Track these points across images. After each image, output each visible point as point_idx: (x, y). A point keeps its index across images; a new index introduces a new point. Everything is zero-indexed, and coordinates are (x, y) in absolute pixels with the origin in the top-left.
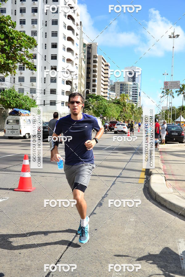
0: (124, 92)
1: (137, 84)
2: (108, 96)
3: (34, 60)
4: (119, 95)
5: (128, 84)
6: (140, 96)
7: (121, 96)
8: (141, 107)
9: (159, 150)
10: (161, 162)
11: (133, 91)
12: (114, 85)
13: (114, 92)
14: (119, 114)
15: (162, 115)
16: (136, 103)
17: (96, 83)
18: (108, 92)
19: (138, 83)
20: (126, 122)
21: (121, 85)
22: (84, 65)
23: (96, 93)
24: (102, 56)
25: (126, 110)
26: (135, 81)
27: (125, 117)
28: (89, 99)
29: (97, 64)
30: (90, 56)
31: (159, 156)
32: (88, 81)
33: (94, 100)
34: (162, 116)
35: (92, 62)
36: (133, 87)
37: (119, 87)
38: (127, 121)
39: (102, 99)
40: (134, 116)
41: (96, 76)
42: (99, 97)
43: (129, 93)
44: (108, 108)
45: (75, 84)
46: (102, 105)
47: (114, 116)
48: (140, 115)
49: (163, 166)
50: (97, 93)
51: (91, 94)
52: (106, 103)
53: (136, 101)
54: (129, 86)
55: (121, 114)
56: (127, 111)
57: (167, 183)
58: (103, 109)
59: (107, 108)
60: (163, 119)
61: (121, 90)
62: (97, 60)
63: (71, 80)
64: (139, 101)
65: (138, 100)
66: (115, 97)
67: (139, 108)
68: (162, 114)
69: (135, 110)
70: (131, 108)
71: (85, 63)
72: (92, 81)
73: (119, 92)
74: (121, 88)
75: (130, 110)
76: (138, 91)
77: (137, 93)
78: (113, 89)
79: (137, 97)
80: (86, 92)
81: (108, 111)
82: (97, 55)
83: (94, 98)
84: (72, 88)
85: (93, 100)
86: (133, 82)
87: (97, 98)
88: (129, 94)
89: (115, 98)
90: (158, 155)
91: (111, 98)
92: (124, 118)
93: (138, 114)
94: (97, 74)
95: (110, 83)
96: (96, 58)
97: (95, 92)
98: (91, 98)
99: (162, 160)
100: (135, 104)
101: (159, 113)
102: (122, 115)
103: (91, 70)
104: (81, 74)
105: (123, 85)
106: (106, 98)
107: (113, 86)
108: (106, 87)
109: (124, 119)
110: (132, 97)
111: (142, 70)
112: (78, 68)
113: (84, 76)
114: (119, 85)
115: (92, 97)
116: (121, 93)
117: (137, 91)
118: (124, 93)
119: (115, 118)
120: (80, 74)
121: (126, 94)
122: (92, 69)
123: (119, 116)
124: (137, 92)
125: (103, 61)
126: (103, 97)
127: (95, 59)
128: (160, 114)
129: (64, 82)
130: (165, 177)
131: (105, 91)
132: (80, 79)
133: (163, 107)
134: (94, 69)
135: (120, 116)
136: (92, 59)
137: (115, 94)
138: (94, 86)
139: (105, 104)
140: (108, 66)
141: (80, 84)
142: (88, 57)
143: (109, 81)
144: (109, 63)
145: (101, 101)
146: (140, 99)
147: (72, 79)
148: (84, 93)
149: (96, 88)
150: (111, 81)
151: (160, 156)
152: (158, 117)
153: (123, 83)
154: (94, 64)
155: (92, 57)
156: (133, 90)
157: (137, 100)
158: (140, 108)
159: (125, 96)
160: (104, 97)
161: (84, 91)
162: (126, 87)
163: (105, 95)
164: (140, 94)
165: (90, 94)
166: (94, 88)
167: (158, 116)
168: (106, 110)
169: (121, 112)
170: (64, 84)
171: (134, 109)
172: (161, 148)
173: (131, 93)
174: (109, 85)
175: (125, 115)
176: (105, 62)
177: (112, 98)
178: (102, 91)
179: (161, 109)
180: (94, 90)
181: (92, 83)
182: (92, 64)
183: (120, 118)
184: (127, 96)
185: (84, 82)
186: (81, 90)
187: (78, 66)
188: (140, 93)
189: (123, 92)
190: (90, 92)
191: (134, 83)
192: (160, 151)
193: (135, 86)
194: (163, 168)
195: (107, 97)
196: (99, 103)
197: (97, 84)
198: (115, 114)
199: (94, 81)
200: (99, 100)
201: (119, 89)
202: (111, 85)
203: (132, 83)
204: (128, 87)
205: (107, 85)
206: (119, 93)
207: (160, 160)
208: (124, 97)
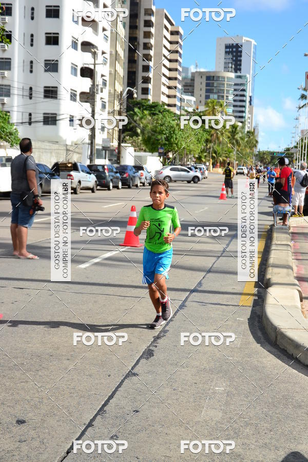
0: (216, 96)
1: (245, 76)
2: (178, 104)
3: (7, 18)
4: (203, 102)
5: (224, 78)
6: (250, 104)
7: (207, 104)
8: (254, 129)
9: (291, 230)
10: (293, 257)
11: (236, 93)
12: (193, 80)
13: (193, 95)
14: (202, 146)
15: (302, 149)
16: (242, 122)
17: (151, 75)
18: (178, 94)
19: (248, 76)
20: (219, 164)
21: (208, 78)
22: (122, 32)
23: (150, 97)
24: (165, 11)
25: (218, 138)
26: (240, 70)
27: (215, 153)
28: (133, 110)
29: (153, 30)
30: (137, 10)
31: (289, 243)
32: (131, 70)
33: (146, 112)
34: (302, 152)
35: (142, 24)
36: (235, 85)
37: (204, 84)
38: (220, 161)
39: (163, 111)
40: (238, 150)
41: (150, 57)
42: (156, 106)
43: (225, 97)
44: (176, 132)
45: (102, 76)
46: (164, 124)
47: (190, 151)
48: (251, 148)
49: (297, 266)
50: (153, 96)
51: (139, 99)
52: (173, 120)
53: (242, 117)
54: (226, 83)
55: (207, 145)
56: (221, 139)
57: (304, 307)
58: (165, 134)
59: (174, 131)
60: (304, 159)
61: (208, 91)
62: (153, 19)
63: (92, 67)
64: (249, 116)
65: (247, 115)
66: (194, 107)
67: (248, 132)
68: (302, 147)
69: (241, 138)
70: (230, 132)
71: (124, 27)
72: (140, 68)
73: (204, 96)
74: (207, 85)
75: (229, 137)
76: (248, 93)
77: (244, 98)
78: (190, 88)
79: (244, 107)
80: (127, 93)
81: (176, 139)
82: (154, 8)
83: (146, 109)
84: (93, 85)
85: (143, 112)
86: (236, 72)
87: (154, 109)
88: (225, 100)
89: (194, 110)
90: (287, 241)
91: (184, 109)
92: (214, 155)
93: (245, 146)
94: (152, 53)
95: (183, 75)
96: (150, 15)
97: (148, 94)
98: (139, 108)
99: (295, 253)
100: (240, 124)
101: (295, 144)
102: (210, 148)
103: (138, 43)
104: (116, 51)
105: (212, 78)
106: (172, 109)
107: (189, 81)
108: (172, 83)
109: (213, 158)
110: (234, 106)
111: (256, 44)
112: (109, 39)
113: (123, 58)
114: (204, 78)
115: (141, 105)
116: (207, 97)
117: (245, 93)
118: (214, 97)
119: (194, 154)
120: (114, 53)
121: (218, 99)
122: (142, 40)
123: (201, 152)
124: (244, 96)
125: (166, 22)
126: (166, 107)
127: (147, 18)
128: (296, 147)
129: (76, 70)
130: (299, 291)
131: (172, 92)
132: (113, 65)
133: (302, 131)
134: (146, 41)
135: (204, 150)
136: (143, 18)
137: (193, 99)
138: (146, 80)
139: (171, 122)
140: (178, 34)
141: (114, 75)
142: (133, 13)
143: (180, 69)
144: (180, 28)
145: (161, 116)
146: (251, 112)
147: (95, 64)
148: (121, 96)
149: (150, 86)
150: (186, 70)
151: (291, 243)
152: (292, 154)
153: (212, 75)
154: (147, 29)
155: (142, 12)
156: (235, 90)
157: (244, 114)
158: (251, 134)
159: (216, 105)
160: (169, 105)
161: (121, 92)
162: (220, 84)
163: (172, 101)
164: (251, 100)
165: (136, 98)
166: (145, 86)
167: (292, 151)
168: (172, 137)
169: (207, 141)
170: (76, 75)
171: (238, 137)
172: (295, 225)
173: (231, 98)
174: (180, 78)
175: (216, 147)
176: (171, 24)
177: (186, 108)
178: (163, 94)
179: (300, 135)
180: (145, 91)
181: (141, 74)
182: (142, 29)
183: (206, 156)
184: (221, 106)
185: (121, 70)
186: (115, 90)
187: (108, 33)
188: (250, 97)
189: (211, 96)
190: (135, 96)
191: (239, 74)
192: (292, 233)
193: (239, 81)
194: (298, 270)
195: (175, 105)
196: (157, 119)
197: (154, 76)
198: (192, 147)
199: (146, 69)
200: (157, 112)
201: (204, 88)
202: (184, 79)
203: (232, 75)
204: (224, 84)
205: (176, 79)
206: (203, 99)
207: (290, 254)
208: (213, 106)
